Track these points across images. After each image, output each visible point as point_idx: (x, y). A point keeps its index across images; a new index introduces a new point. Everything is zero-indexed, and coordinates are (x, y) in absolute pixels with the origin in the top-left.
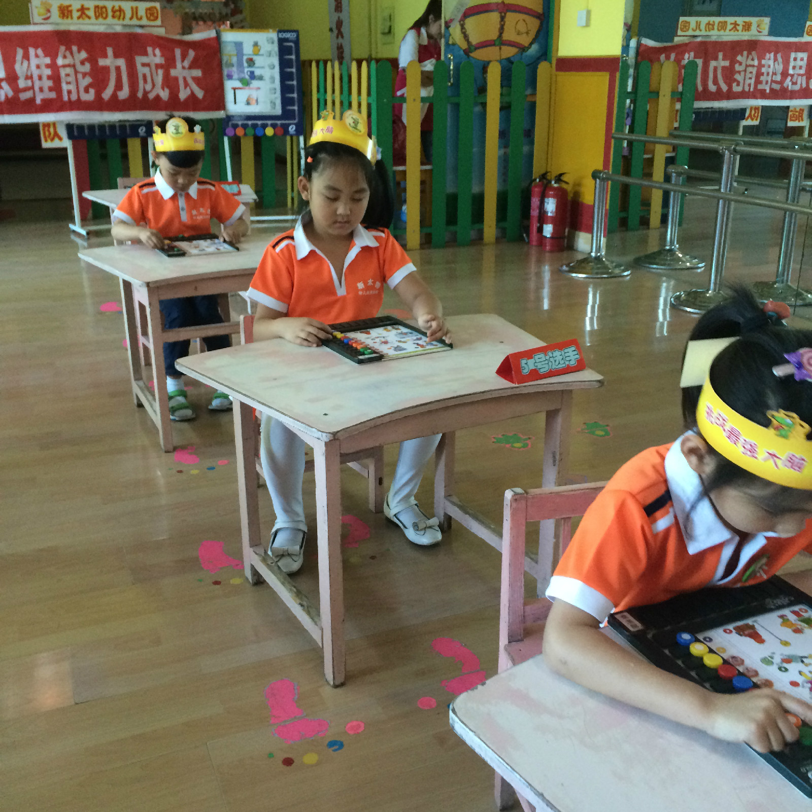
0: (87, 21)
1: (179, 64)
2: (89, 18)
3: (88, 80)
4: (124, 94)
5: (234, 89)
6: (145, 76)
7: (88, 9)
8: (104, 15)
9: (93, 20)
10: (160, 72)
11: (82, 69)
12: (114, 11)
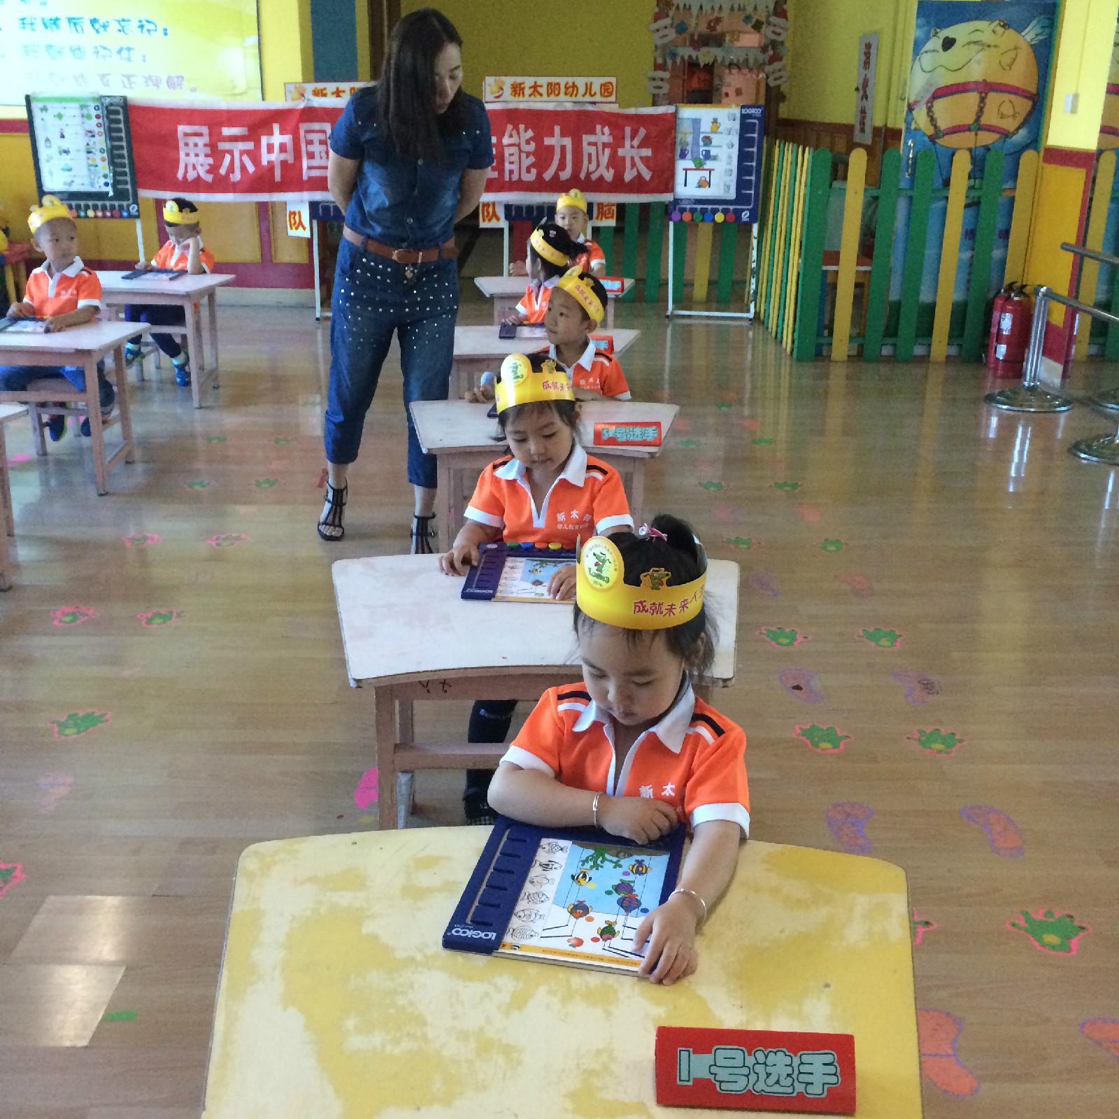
0: (538, 98)
1: (627, 143)
2: (541, 95)
3: (532, 159)
4: (565, 175)
5: (686, 170)
6: (590, 155)
7: (541, 86)
8: (557, 92)
9: (545, 97)
10: (607, 151)
11: (526, 148)
12: (567, 88)
